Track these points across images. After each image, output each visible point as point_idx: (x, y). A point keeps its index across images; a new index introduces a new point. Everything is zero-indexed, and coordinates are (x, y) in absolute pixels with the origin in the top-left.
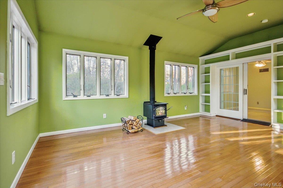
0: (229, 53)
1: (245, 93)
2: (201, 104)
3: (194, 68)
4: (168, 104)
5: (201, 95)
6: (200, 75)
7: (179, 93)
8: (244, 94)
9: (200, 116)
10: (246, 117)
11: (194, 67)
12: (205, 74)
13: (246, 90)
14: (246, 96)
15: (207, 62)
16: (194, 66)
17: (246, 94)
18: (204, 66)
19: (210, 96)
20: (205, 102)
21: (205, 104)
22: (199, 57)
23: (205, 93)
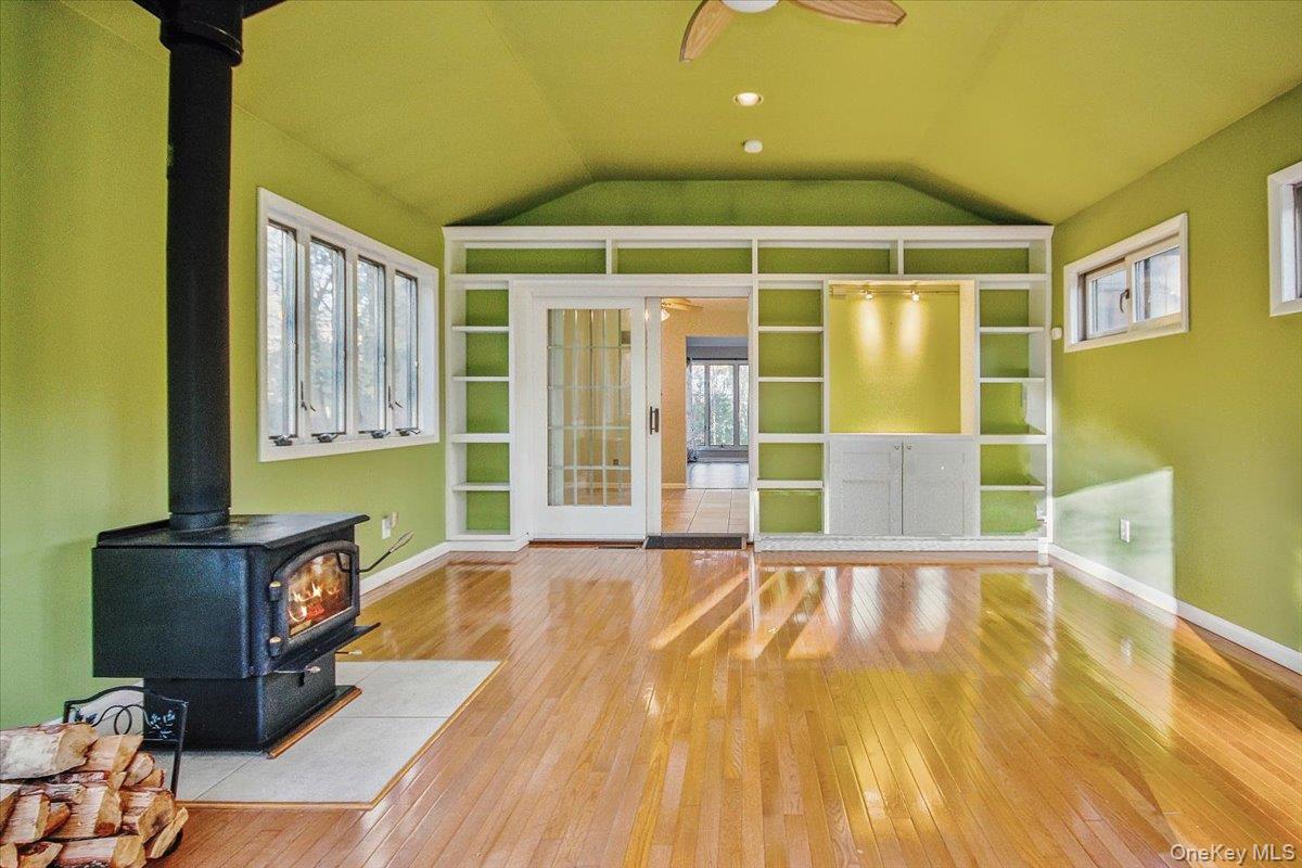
0: (604, 241)
1: (654, 426)
2: (454, 492)
3: (419, 281)
4: (365, 518)
5: (453, 443)
6: (450, 330)
7: (344, 433)
8: (651, 429)
9: (451, 564)
10: (657, 530)
11: (416, 280)
12: (468, 324)
13: (657, 411)
14: (657, 438)
15: (477, 262)
16: (415, 269)
17: (657, 431)
18: (464, 282)
19: (508, 444)
20: (469, 481)
21: (468, 492)
22: (447, 226)
23: (468, 431)
